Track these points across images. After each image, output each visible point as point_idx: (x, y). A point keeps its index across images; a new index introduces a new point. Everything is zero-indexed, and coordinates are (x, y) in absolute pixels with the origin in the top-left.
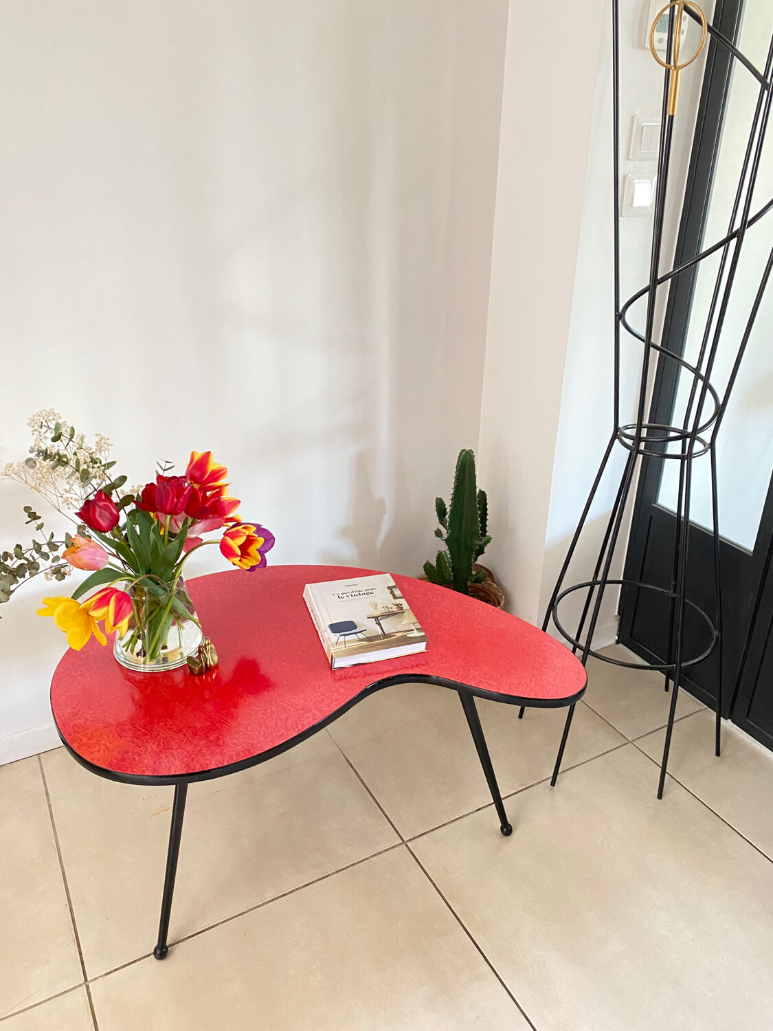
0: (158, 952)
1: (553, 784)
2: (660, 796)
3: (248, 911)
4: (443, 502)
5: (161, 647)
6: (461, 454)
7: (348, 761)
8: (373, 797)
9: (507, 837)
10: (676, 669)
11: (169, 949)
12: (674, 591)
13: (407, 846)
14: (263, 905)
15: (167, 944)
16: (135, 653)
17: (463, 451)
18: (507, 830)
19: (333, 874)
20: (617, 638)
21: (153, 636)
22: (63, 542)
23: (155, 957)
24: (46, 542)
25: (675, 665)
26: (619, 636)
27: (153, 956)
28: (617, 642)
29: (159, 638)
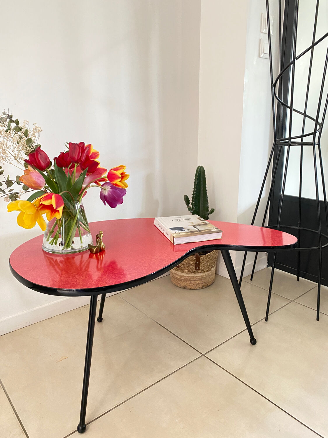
0: (81, 428)
1: (266, 320)
2: (318, 319)
3: (128, 400)
4: (188, 197)
5: (71, 243)
6: (197, 169)
7: (160, 325)
8: (179, 338)
9: (255, 345)
10: (320, 248)
11: (87, 426)
12: (300, 227)
13: (205, 356)
14: (136, 395)
15: (86, 423)
16: (58, 244)
17: (198, 167)
18: (253, 341)
19: (170, 374)
20: (267, 264)
21: (67, 237)
22: (15, 181)
23: (79, 432)
24: (6, 180)
25: (318, 247)
26: (268, 263)
27: (77, 432)
28: (268, 266)
29: (70, 239)
